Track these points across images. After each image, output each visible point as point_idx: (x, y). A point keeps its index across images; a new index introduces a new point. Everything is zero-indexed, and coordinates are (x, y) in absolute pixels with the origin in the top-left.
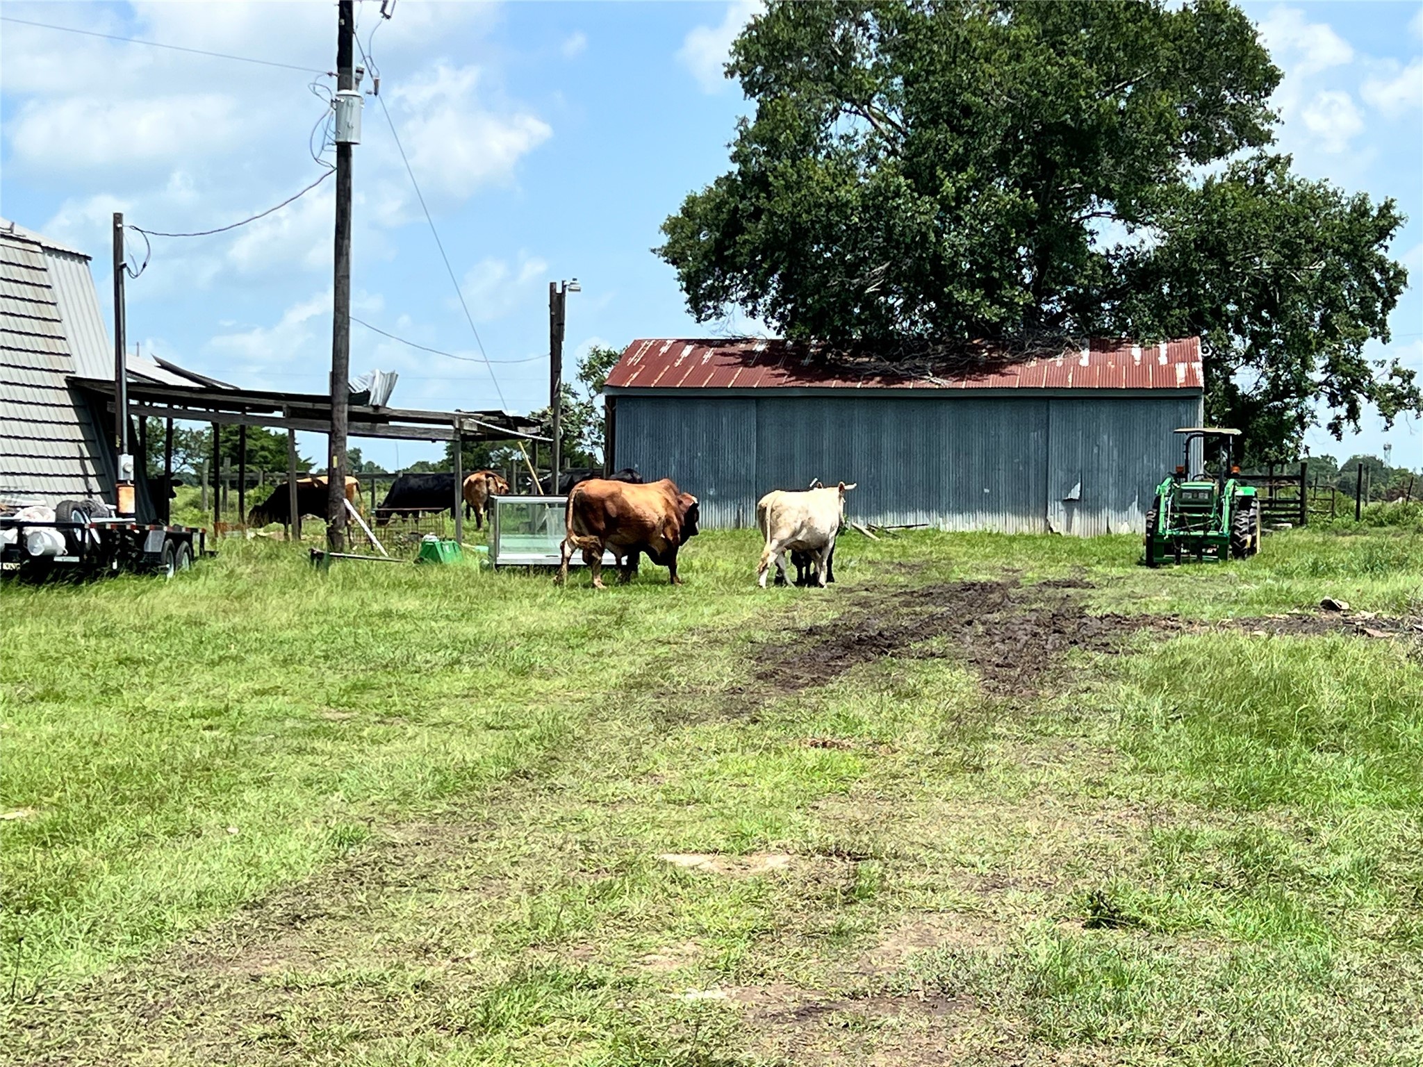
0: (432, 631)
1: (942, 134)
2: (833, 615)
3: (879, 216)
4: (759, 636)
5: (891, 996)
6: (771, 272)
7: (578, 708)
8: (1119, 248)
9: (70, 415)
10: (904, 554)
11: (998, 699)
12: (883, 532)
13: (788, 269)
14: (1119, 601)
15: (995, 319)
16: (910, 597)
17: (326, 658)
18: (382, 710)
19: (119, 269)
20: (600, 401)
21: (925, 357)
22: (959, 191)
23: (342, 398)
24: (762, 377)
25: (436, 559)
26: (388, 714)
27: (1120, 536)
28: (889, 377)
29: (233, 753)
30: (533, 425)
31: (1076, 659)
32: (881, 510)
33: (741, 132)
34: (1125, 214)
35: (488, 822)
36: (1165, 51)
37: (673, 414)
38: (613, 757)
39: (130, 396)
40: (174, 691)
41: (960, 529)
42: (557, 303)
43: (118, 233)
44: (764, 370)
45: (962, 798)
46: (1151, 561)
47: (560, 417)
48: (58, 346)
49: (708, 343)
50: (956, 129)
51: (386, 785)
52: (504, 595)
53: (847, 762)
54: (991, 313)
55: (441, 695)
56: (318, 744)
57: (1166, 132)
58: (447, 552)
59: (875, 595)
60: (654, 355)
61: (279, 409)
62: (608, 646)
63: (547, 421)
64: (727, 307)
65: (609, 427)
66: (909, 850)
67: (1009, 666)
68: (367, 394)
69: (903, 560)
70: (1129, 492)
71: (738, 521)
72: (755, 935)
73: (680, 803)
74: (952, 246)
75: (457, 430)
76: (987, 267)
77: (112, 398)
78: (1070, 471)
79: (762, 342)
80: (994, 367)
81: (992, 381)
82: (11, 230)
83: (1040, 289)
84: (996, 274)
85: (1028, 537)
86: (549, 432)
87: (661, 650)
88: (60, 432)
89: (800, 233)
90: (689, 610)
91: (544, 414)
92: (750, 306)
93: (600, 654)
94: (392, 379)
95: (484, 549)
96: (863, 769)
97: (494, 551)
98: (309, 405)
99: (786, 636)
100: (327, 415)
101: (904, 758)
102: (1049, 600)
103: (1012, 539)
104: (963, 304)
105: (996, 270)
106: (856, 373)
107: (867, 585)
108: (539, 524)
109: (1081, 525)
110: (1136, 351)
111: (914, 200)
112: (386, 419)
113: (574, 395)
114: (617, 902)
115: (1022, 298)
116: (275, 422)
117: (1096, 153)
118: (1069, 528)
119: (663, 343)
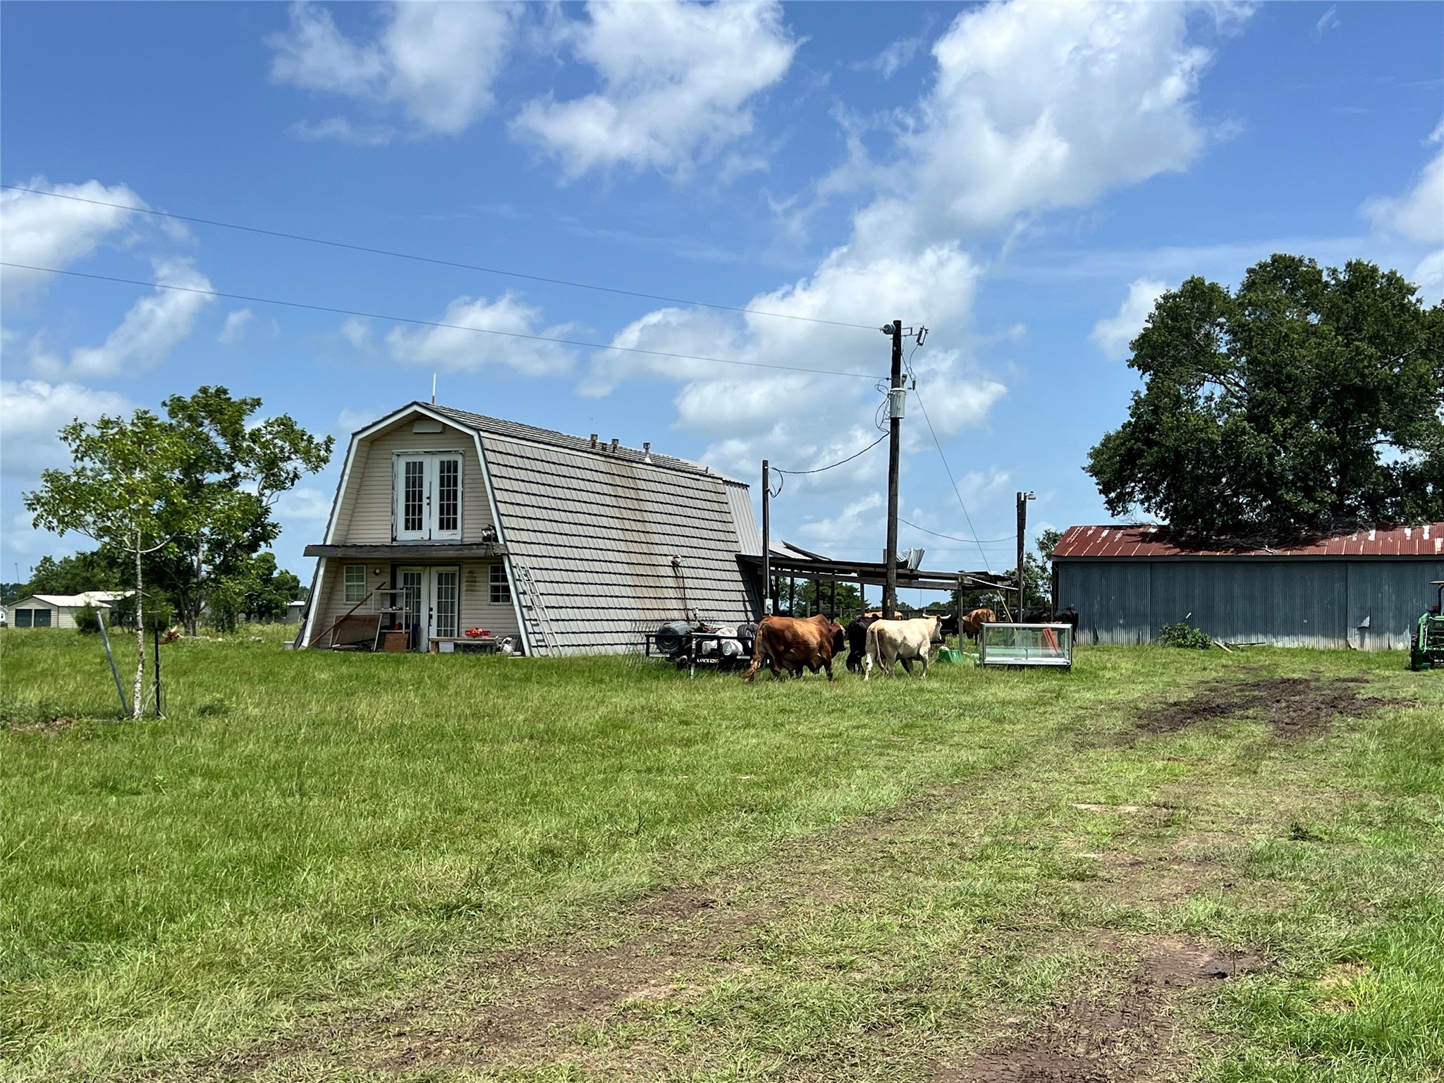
0: (948, 699)
1: (1273, 393)
2: (1191, 695)
3: (1232, 447)
4: (1141, 705)
5: (1179, 860)
6: (1160, 482)
7: (1030, 740)
8: (1396, 463)
9: (738, 576)
10: (1248, 661)
11: (1279, 740)
12: (1235, 647)
13: (1172, 479)
14: (1379, 690)
15: (1311, 511)
16: (1244, 686)
17: (890, 711)
18: (922, 737)
19: (766, 492)
20: (1049, 565)
21: (1264, 536)
22: (1285, 430)
23: (893, 565)
24: (1156, 549)
25: (948, 659)
26: (926, 739)
27: (1397, 651)
28: (1239, 548)
29: (847, 753)
30: (1007, 580)
31: (1337, 721)
32: (1234, 634)
33: (1136, 401)
34: (1398, 441)
35: (981, 788)
36: (1422, 336)
37: (1095, 573)
38: (1048, 762)
39: (771, 565)
40: (811, 725)
41: (1288, 646)
42: (1021, 506)
43: (765, 472)
44: (1155, 545)
45: (1243, 786)
46: (1414, 667)
47: (1024, 575)
48: (731, 537)
49: (1118, 528)
50: (1280, 391)
51: (928, 770)
52: (989, 681)
53: (1180, 767)
54: (1308, 507)
55: (953, 731)
56: (889, 751)
57: (1425, 387)
58: (955, 656)
59: (1222, 685)
60: (1083, 535)
61: (855, 572)
62: (1049, 709)
63: (1015, 578)
64: (1131, 506)
65: (1054, 579)
66: (1204, 806)
67: (1294, 724)
68: (906, 562)
69: (1246, 665)
70: (1403, 622)
71: (1138, 640)
72: (1116, 836)
73: (1084, 783)
74: (1281, 465)
75: (960, 584)
76: (1305, 478)
77: (761, 566)
78: (1362, 608)
79: (1154, 527)
80: (1311, 541)
81: (1309, 550)
82: (706, 471)
83: (1341, 492)
84: (1311, 483)
85: (1334, 651)
86: (1017, 584)
87: (1081, 712)
88: (732, 586)
89: (1180, 457)
90: (1100, 691)
91: (1013, 574)
92: (1146, 504)
93: (1045, 713)
94: (921, 553)
95: (977, 655)
96: (1189, 771)
97: (982, 658)
98: (873, 569)
99: (1159, 706)
100: (884, 575)
101: (1213, 766)
102: (1336, 689)
103: (1322, 652)
104: (1289, 502)
105: (1311, 480)
106: (1218, 546)
107: (1219, 679)
108: (1010, 641)
109: (1370, 644)
110: (1408, 531)
111: (1255, 436)
112: (917, 577)
113: (1034, 560)
114: (1046, 819)
115: (1331, 498)
116: (852, 580)
117: (1378, 402)
118: (1362, 645)
119: (1089, 528)
